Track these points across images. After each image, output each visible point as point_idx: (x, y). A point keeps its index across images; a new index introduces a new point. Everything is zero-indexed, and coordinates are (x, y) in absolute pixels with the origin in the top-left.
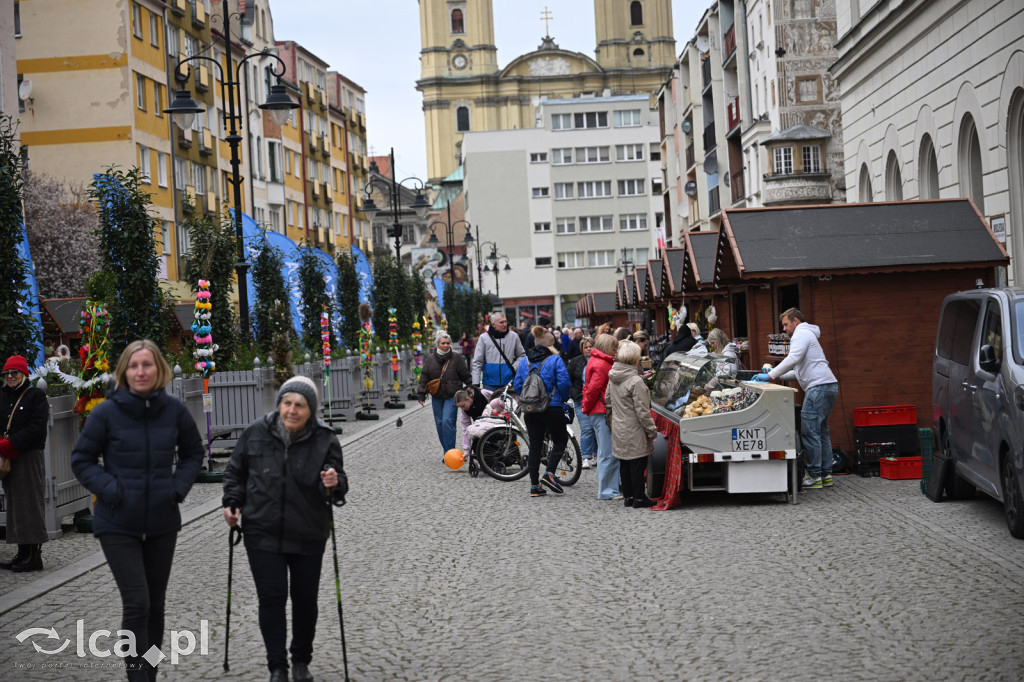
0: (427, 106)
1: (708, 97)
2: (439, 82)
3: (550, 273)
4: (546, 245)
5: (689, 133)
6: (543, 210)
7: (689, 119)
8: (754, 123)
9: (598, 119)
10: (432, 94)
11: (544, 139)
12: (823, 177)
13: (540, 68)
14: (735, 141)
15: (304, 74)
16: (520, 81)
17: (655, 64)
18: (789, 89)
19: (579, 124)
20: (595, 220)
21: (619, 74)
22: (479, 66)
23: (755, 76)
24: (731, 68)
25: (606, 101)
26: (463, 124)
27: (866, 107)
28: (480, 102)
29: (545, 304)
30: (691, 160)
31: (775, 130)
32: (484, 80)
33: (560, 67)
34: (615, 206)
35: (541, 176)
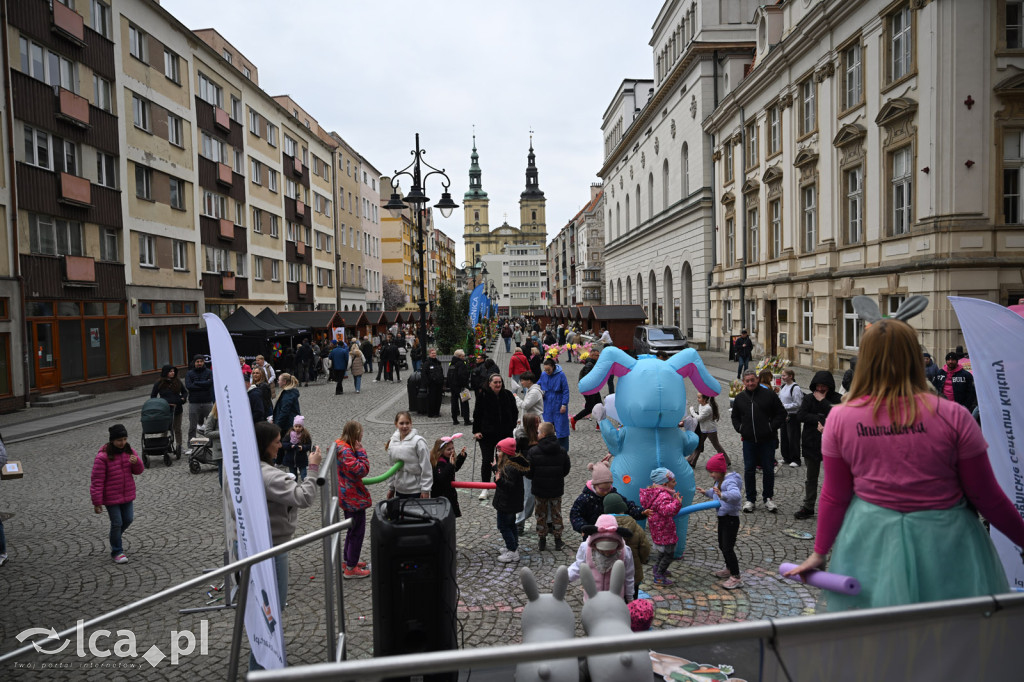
0: (466, 243)
1: (564, 253)
2: (470, 236)
3: (508, 299)
4: (507, 290)
5: (557, 261)
6: (506, 280)
7: (557, 258)
8: (579, 264)
9: (524, 252)
10: (468, 239)
11: (507, 257)
12: (599, 280)
13: (503, 232)
14: (573, 268)
15: (441, 239)
16: (496, 236)
17: (540, 232)
18: (590, 256)
19: (518, 253)
20: (523, 283)
21: (528, 235)
22: (483, 231)
23: (580, 251)
24: (573, 247)
25: (527, 246)
26: (478, 249)
27: (612, 265)
28: (483, 242)
29: (507, 309)
30: (557, 269)
31: (586, 267)
32: (485, 235)
33: (509, 232)
34: (529, 279)
35: (506, 269)
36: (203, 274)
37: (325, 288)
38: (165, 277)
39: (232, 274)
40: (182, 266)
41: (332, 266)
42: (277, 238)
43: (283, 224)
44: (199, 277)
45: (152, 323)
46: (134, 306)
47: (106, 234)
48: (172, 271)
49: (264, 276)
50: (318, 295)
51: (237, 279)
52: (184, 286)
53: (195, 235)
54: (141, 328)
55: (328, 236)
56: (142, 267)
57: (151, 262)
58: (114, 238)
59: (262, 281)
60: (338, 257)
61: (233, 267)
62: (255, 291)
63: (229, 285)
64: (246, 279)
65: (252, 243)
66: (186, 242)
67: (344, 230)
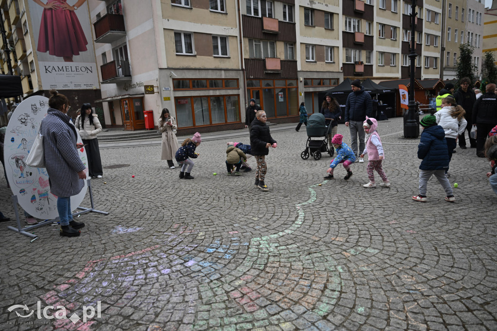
36: (343, 64)
37: (431, 69)
38: (320, 66)
39: (362, 63)
40: (331, 60)
41: (438, 55)
42: (396, 40)
43: (401, 32)
44: (341, 65)
45: (311, 90)
46: (301, 81)
47: (288, 46)
48: (324, 63)
49: (385, 63)
50: (425, 73)
51: (365, 65)
52: (331, 71)
53: (339, 43)
54: (305, 92)
55: (436, 37)
56: (307, 62)
57: (313, 59)
58: (293, 48)
59: (384, 66)
60: (443, 49)
61: (363, 59)
62: (378, 72)
63: (360, 69)
64: (372, 66)
65: (377, 44)
66: (334, 47)
67: (450, 32)
